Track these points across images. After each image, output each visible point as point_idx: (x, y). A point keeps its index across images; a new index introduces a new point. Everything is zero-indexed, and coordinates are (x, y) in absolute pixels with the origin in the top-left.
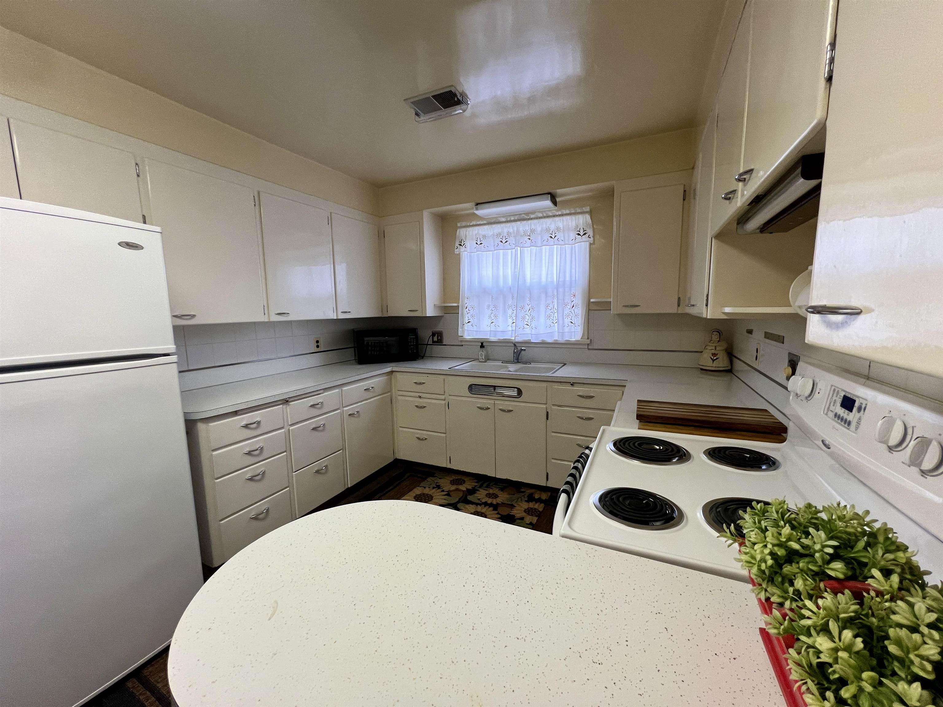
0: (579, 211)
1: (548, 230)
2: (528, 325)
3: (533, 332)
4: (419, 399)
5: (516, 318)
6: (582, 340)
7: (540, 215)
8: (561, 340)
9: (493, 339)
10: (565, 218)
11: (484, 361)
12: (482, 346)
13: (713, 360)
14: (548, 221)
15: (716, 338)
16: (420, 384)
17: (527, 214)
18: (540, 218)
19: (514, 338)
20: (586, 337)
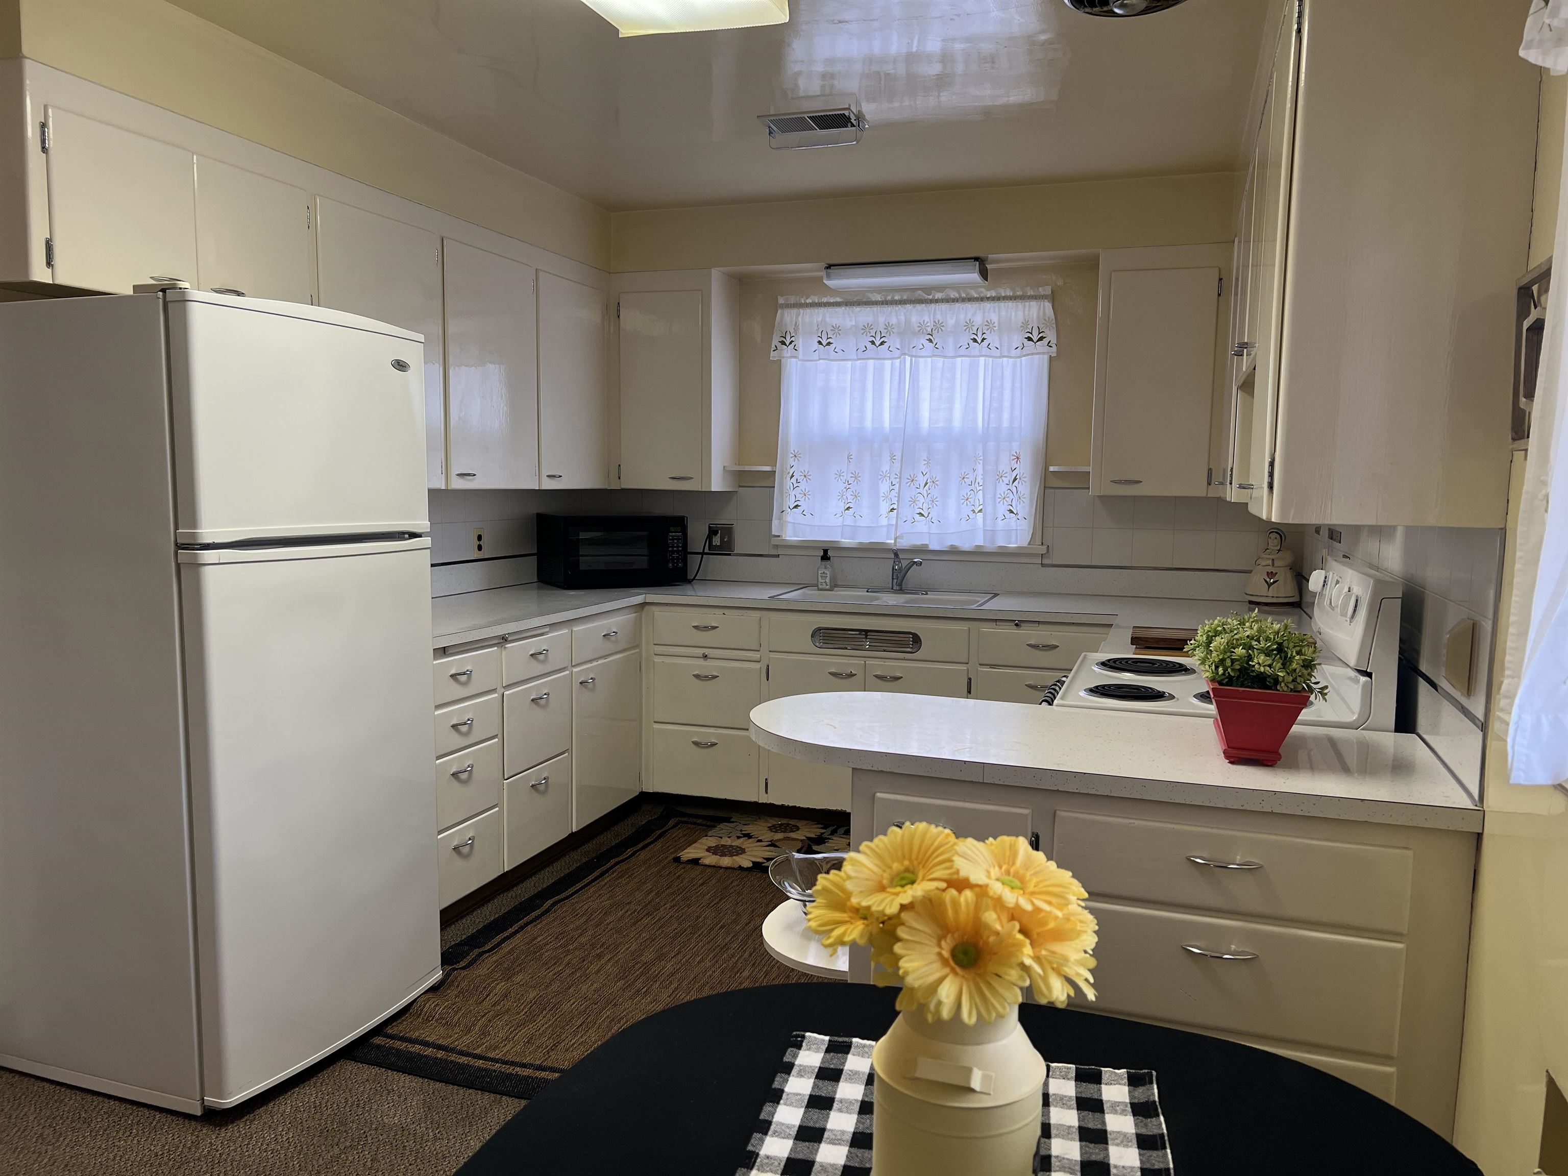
0: (1030, 292)
1: (968, 325)
2: (923, 515)
3: (934, 530)
4: (701, 662)
5: (898, 501)
6: (1029, 546)
7: (954, 294)
8: (990, 547)
9: (847, 541)
10: (1003, 305)
11: (828, 587)
12: (825, 557)
13: (1269, 585)
14: (970, 307)
15: (1275, 544)
16: (706, 628)
17: (928, 289)
18: (955, 300)
19: (893, 542)
20: (1039, 542)
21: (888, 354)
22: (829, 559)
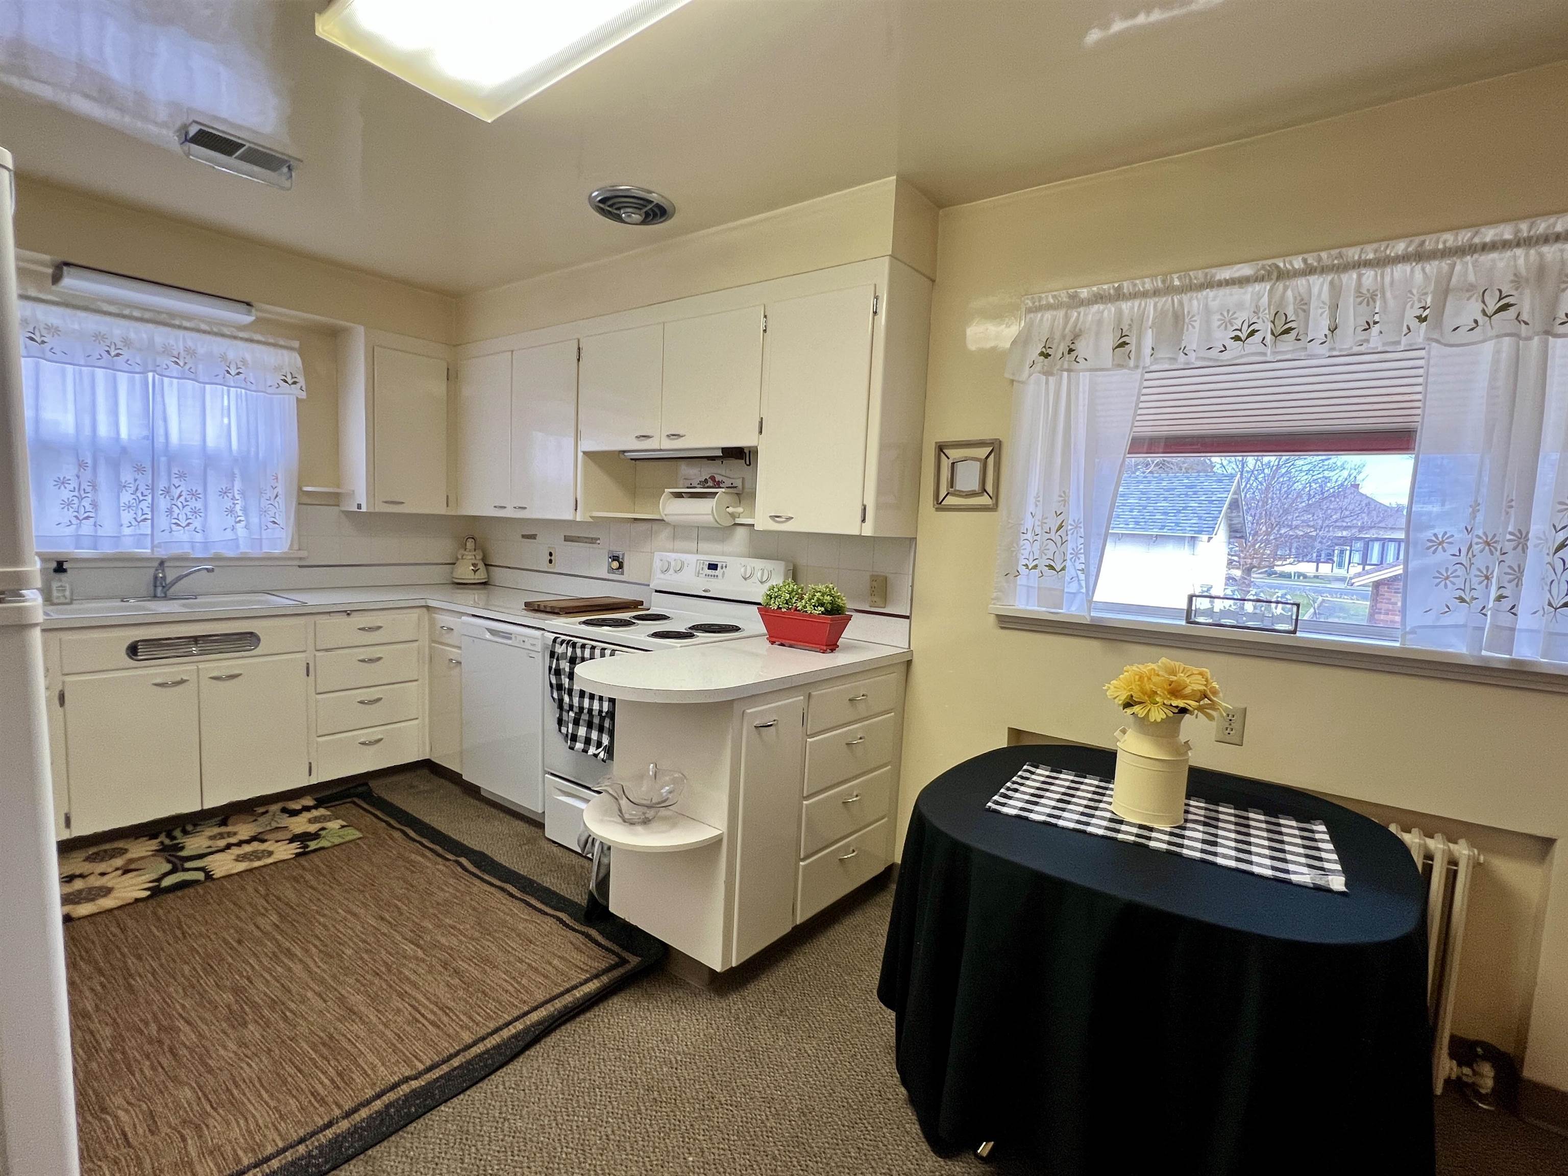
1: (224, 358)
2: (180, 526)
3: (194, 539)
5: (151, 511)
6: (291, 551)
7: (204, 327)
9: (85, 552)
10: (256, 347)
12: (61, 569)
13: (475, 572)
14: (226, 342)
15: (472, 545)
17: (172, 315)
18: (205, 332)
19: (149, 551)
20: (296, 547)
21: (126, 367)
22: (65, 571)
